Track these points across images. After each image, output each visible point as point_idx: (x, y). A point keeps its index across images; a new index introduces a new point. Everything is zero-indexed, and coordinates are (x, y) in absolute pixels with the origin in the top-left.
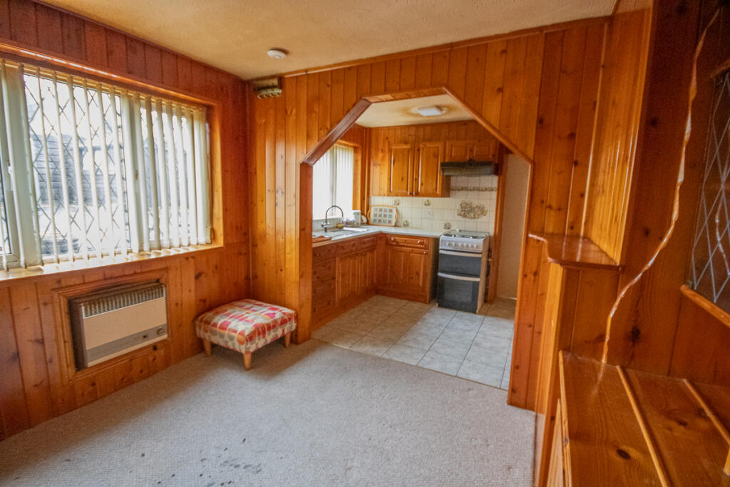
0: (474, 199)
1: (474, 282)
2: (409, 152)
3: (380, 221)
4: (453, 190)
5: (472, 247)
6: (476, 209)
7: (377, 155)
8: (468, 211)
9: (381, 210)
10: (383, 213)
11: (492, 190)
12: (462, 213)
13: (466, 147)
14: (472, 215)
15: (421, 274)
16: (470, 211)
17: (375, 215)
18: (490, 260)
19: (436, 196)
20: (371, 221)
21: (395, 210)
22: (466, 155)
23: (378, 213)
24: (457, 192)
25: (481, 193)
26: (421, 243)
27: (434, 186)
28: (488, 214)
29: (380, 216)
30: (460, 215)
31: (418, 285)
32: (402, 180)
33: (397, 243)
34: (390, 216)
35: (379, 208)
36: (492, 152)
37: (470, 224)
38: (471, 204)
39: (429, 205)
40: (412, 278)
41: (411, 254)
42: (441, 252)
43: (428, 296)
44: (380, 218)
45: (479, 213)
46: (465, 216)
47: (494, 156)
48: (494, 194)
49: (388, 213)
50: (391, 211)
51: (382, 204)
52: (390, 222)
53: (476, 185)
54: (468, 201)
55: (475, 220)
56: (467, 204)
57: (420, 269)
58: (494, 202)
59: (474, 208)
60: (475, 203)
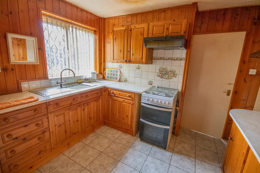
0: (169, 66)
1: (165, 129)
2: (125, 31)
3: (111, 78)
4: (155, 59)
5: (165, 103)
6: (170, 73)
7: (108, 36)
8: (164, 74)
9: (111, 71)
10: (113, 73)
11: (181, 59)
12: (160, 75)
13: (164, 26)
14: (167, 76)
15: (130, 117)
16: (166, 74)
17: (108, 74)
18: (178, 108)
19: (142, 63)
20: (106, 78)
21: (119, 71)
22: (163, 33)
23: (110, 73)
24: (157, 60)
25: (174, 61)
26: (129, 96)
27: (141, 56)
28: (178, 76)
29: (111, 74)
30: (159, 76)
31: (128, 124)
32: (121, 51)
33: (115, 94)
34: (117, 75)
35: (110, 69)
36: (183, 29)
37: (165, 83)
38: (166, 69)
39: (139, 69)
40: (124, 119)
41: (123, 103)
42: (142, 104)
43: (134, 131)
44: (111, 76)
45: (171, 75)
46: (162, 77)
47: (185, 32)
48: (183, 63)
49: (115, 73)
50: (117, 72)
51: (112, 67)
52: (116, 78)
53: (170, 56)
54: (164, 67)
55: (169, 80)
56: (164, 69)
57: (129, 113)
58: (183, 68)
59: (168, 72)
60: (169, 69)
